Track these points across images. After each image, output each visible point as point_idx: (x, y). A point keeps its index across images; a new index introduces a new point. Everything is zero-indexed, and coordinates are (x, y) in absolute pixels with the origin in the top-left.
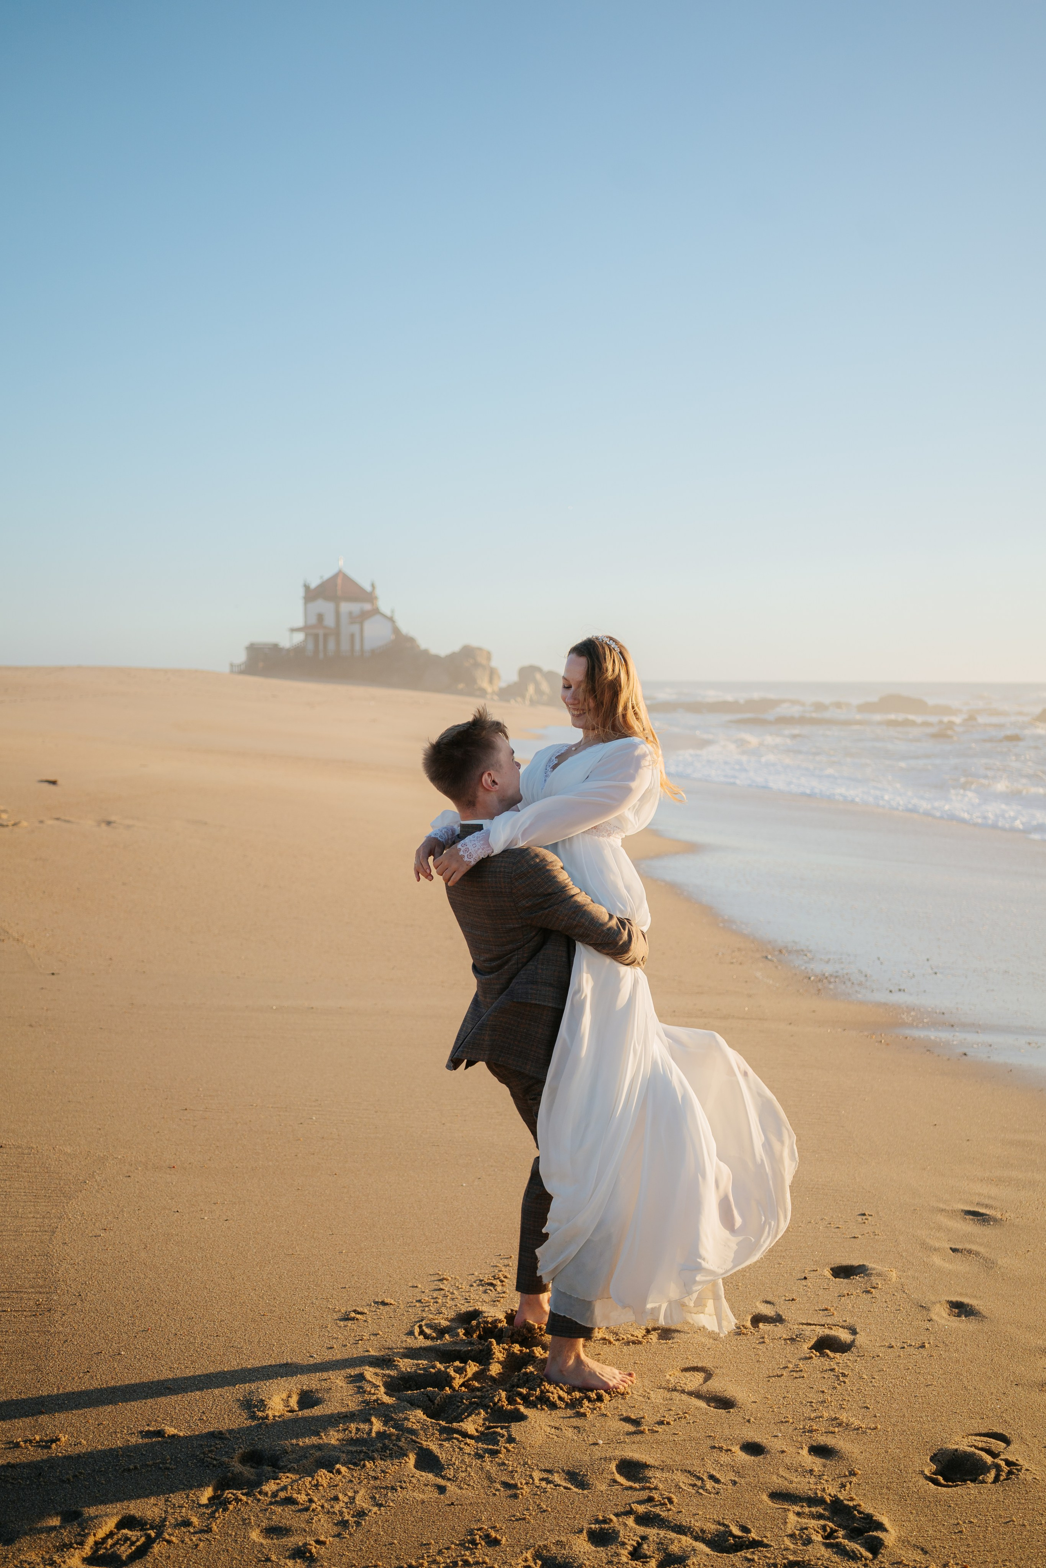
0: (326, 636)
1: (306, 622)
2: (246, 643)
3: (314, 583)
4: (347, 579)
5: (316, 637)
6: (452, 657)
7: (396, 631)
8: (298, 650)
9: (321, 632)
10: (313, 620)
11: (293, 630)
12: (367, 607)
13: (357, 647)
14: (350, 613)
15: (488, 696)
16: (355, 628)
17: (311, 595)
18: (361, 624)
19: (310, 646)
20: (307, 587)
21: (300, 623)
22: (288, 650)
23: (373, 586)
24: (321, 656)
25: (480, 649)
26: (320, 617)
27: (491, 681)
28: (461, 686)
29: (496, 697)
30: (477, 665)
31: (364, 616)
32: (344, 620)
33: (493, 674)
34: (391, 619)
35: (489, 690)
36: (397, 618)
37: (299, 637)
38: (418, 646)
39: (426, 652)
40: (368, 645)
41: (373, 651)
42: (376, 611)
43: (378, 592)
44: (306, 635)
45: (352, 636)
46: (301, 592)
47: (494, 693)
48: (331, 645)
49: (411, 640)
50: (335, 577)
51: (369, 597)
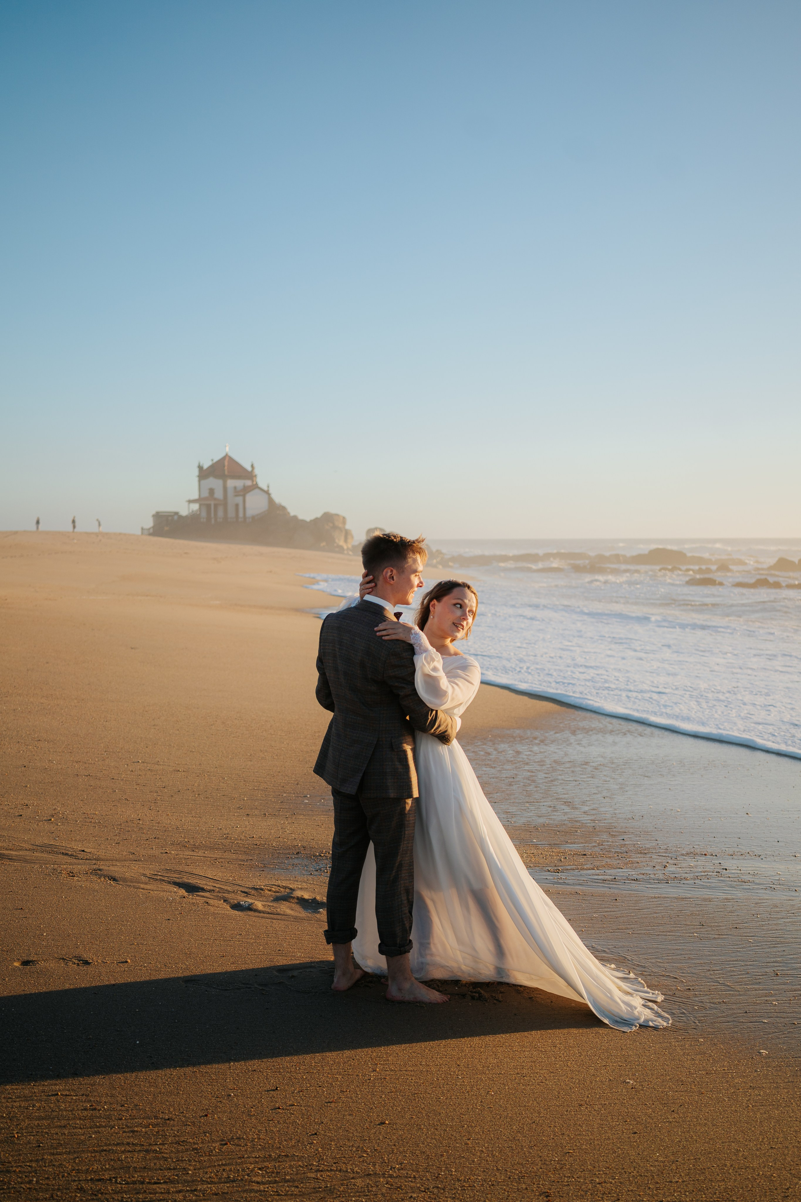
0: (216, 506)
1: (200, 495)
2: (154, 512)
3: (206, 465)
4: (231, 460)
5: (208, 507)
6: (316, 521)
7: (271, 501)
8: (194, 518)
9: (212, 503)
10: (206, 494)
11: (190, 502)
12: (248, 483)
13: (241, 514)
14: (235, 488)
15: (346, 552)
16: (239, 500)
17: (204, 474)
18: (244, 496)
19: (204, 514)
20: (200, 468)
21: (196, 496)
22: (186, 517)
23: (252, 466)
24: (213, 521)
25: (337, 515)
26: (212, 491)
27: (346, 540)
28: (323, 544)
29: (351, 553)
30: (335, 527)
31: (246, 490)
32: (230, 493)
33: (347, 534)
34: (267, 493)
35: (345, 547)
36: (271, 491)
37: (195, 507)
38: (289, 513)
39: (295, 517)
40: (250, 513)
41: (253, 517)
42: (256, 486)
43: (257, 471)
44: (200, 505)
45: (237, 506)
46: (196, 472)
47: (348, 549)
48: (220, 513)
49: (284, 508)
50: (224, 459)
51: (250, 475)
